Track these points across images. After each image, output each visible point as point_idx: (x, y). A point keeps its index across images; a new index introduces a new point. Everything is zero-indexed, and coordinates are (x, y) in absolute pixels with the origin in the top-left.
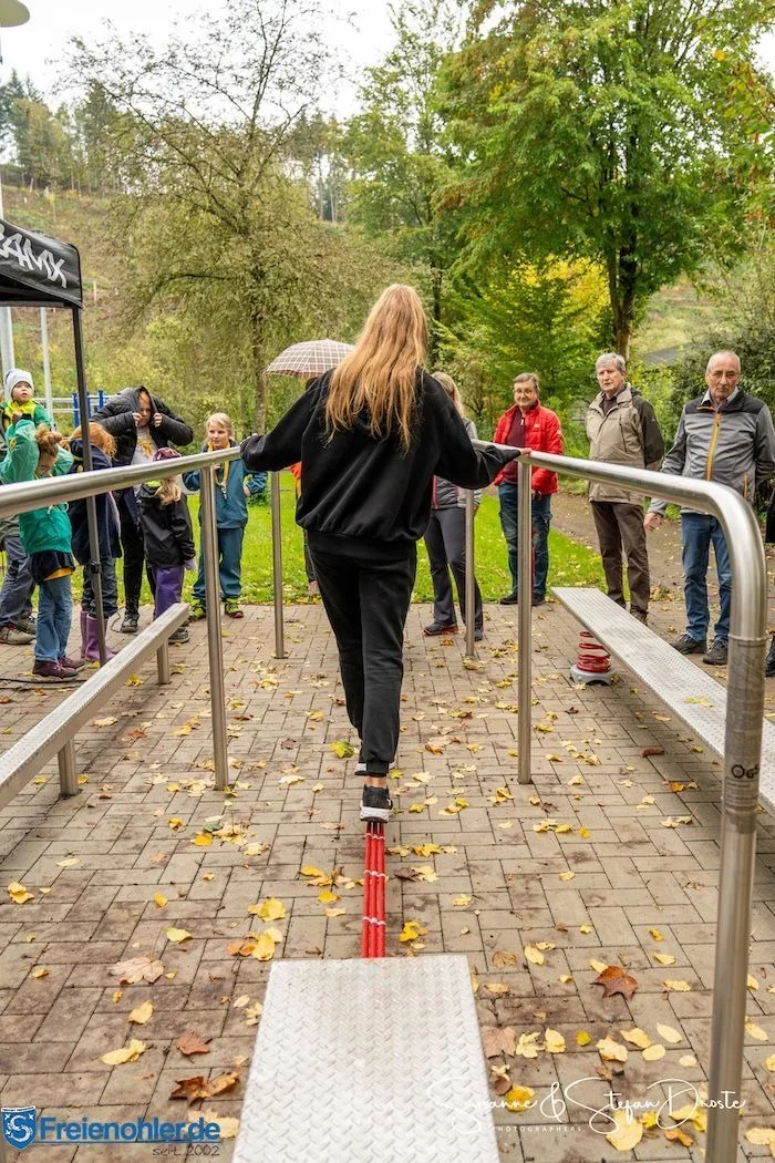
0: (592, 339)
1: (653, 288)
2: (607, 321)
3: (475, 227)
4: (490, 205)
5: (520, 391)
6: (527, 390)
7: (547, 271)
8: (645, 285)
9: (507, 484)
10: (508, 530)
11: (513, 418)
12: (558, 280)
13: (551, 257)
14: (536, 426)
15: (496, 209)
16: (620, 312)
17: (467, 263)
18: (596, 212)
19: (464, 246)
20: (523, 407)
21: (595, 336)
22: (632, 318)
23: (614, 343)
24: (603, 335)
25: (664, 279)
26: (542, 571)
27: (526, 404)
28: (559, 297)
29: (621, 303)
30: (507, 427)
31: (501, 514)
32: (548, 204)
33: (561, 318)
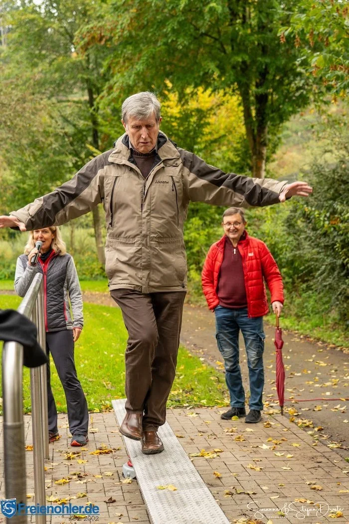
0: (233, 163)
1: (282, 118)
2: (246, 147)
3: (118, 63)
4: (130, 44)
5: (229, 223)
6: (236, 223)
7: (187, 102)
8: (275, 115)
9: (224, 308)
10: (226, 350)
11: (224, 248)
12: (199, 111)
13: (188, 90)
14: (251, 255)
15: (135, 48)
16: (255, 140)
17: (110, 97)
18: (228, 49)
19: (108, 80)
20: (234, 239)
21: (235, 161)
22: (265, 145)
23: (251, 169)
24: (243, 159)
25: (291, 109)
26: (258, 387)
27: (236, 236)
28: (200, 126)
29: (256, 131)
30: (220, 256)
31: (217, 336)
32: (182, 42)
33: (203, 146)
